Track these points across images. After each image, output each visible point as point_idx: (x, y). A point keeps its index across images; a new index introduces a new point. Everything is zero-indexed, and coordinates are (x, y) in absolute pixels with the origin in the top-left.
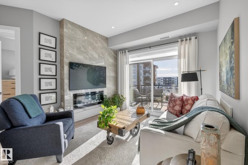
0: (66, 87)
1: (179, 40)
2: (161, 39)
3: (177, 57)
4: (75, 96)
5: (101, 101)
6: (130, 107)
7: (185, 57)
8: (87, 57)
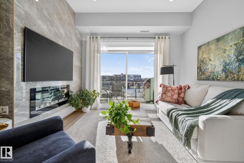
0: (17, 74)
1: (157, 37)
2: (141, 32)
3: (153, 53)
4: (33, 92)
5: (66, 99)
6: (101, 104)
7: (161, 53)
8: (52, 28)
